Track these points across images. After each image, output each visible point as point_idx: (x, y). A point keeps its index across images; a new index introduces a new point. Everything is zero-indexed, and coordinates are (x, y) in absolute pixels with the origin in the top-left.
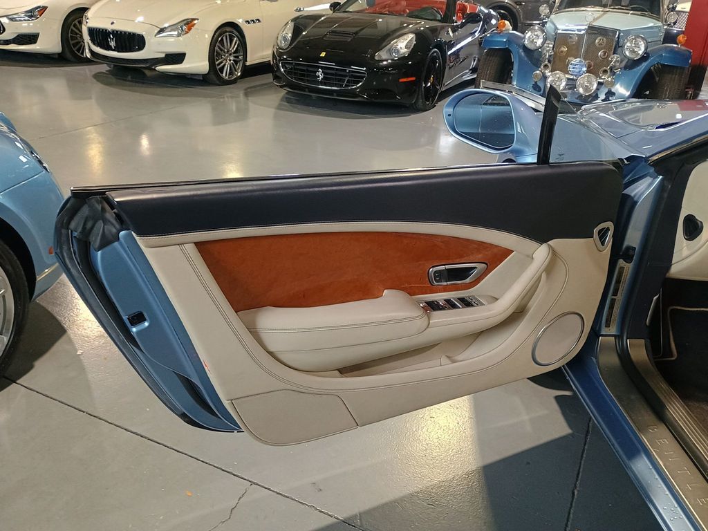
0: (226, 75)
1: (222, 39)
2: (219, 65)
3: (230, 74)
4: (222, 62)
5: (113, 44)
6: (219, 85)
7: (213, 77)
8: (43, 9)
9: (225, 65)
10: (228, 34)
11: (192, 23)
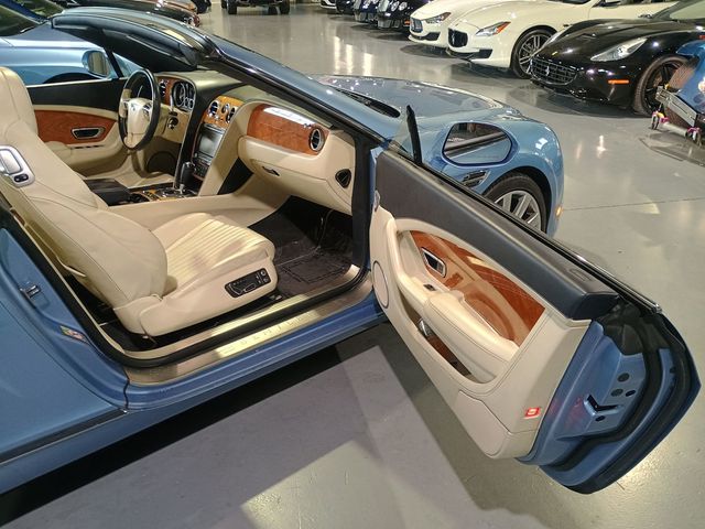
2: (522, 61)
5: (454, 42)
6: (520, 78)
7: (514, 71)
8: (447, 14)
11: (503, 25)
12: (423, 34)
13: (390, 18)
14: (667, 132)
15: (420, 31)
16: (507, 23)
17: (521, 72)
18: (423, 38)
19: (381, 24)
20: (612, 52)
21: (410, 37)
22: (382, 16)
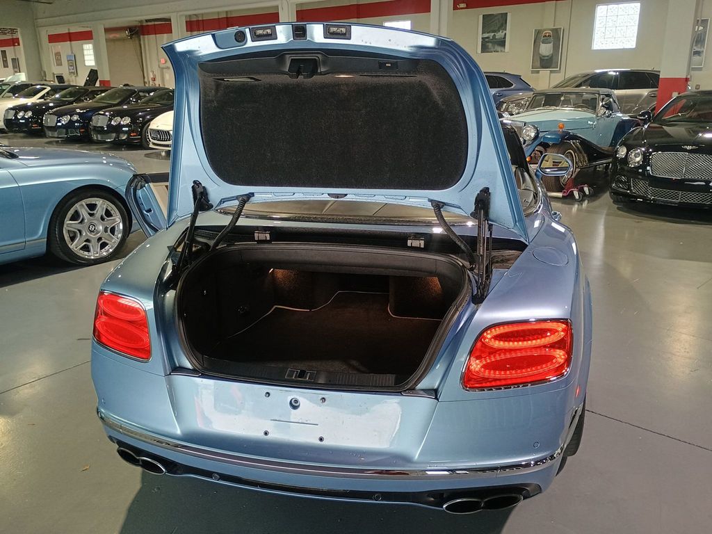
13: (108, 132)
19: (97, 138)
22: (100, 130)
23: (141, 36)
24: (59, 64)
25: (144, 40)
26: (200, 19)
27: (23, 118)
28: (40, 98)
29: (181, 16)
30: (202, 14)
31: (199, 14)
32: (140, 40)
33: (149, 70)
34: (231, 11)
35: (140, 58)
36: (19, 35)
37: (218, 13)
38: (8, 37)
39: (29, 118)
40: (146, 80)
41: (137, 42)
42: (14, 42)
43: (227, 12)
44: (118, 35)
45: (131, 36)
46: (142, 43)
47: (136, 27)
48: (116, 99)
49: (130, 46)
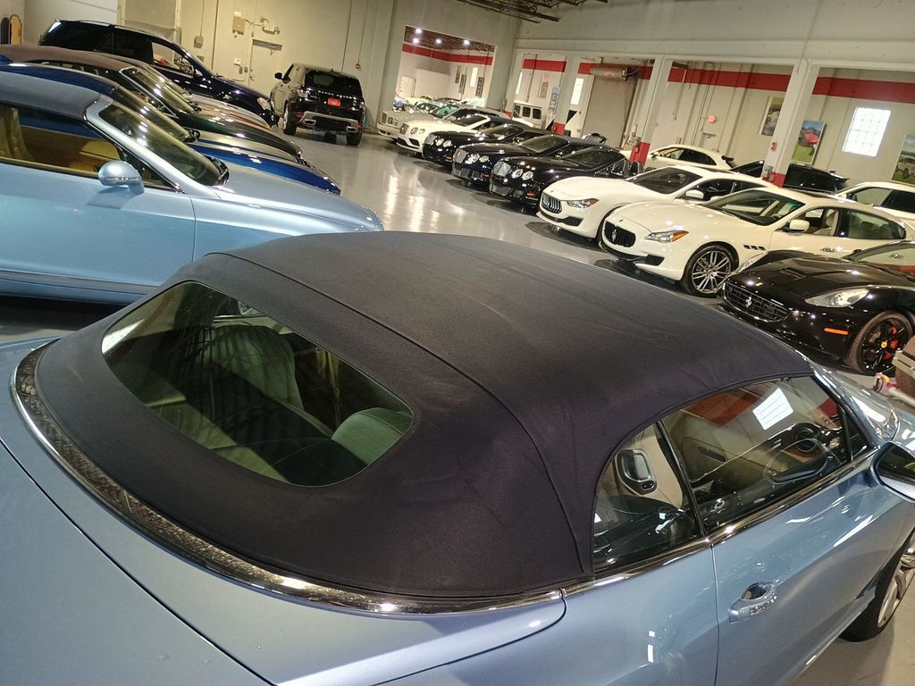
0: (701, 288)
1: (710, 254)
2: (694, 276)
3: (706, 288)
4: (700, 275)
5: (614, 237)
6: (690, 294)
7: (685, 285)
8: (593, 201)
9: (704, 278)
10: (717, 252)
11: (679, 234)
12: (561, 216)
13: (507, 185)
14: (891, 397)
15: (558, 212)
16: (685, 233)
17: (692, 288)
18: (560, 220)
19: (493, 188)
20: (830, 298)
21: (539, 214)
22: (498, 181)
23: (639, 80)
24: (543, 96)
25: (641, 86)
26: (717, 69)
27: (441, 146)
28: (475, 129)
29: (667, 60)
30: (721, 64)
31: (718, 63)
32: (636, 85)
33: (634, 122)
34: (759, 65)
35: (628, 106)
36: (494, 55)
37: (742, 65)
38: (483, 54)
39: (448, 147)
40: (626, 134)
41: (632, 86)
42: (487, 61)
43: (753, 65)
44: (612, 74)
45: (627, 77)
46: (637, 89)
47: (636, 67)
48: (541, 148)
49: (622, 90)
